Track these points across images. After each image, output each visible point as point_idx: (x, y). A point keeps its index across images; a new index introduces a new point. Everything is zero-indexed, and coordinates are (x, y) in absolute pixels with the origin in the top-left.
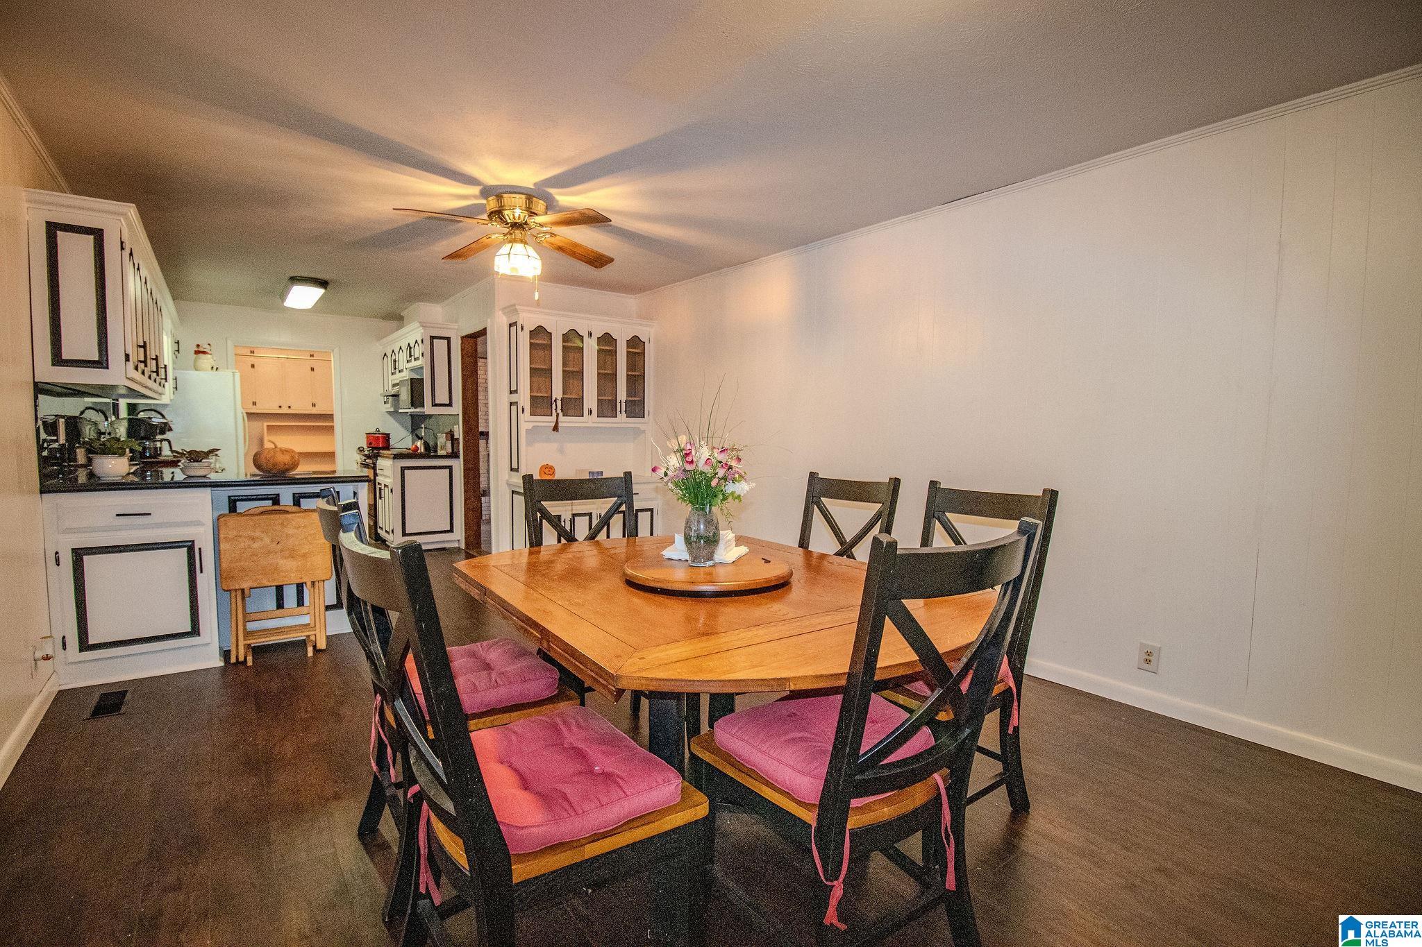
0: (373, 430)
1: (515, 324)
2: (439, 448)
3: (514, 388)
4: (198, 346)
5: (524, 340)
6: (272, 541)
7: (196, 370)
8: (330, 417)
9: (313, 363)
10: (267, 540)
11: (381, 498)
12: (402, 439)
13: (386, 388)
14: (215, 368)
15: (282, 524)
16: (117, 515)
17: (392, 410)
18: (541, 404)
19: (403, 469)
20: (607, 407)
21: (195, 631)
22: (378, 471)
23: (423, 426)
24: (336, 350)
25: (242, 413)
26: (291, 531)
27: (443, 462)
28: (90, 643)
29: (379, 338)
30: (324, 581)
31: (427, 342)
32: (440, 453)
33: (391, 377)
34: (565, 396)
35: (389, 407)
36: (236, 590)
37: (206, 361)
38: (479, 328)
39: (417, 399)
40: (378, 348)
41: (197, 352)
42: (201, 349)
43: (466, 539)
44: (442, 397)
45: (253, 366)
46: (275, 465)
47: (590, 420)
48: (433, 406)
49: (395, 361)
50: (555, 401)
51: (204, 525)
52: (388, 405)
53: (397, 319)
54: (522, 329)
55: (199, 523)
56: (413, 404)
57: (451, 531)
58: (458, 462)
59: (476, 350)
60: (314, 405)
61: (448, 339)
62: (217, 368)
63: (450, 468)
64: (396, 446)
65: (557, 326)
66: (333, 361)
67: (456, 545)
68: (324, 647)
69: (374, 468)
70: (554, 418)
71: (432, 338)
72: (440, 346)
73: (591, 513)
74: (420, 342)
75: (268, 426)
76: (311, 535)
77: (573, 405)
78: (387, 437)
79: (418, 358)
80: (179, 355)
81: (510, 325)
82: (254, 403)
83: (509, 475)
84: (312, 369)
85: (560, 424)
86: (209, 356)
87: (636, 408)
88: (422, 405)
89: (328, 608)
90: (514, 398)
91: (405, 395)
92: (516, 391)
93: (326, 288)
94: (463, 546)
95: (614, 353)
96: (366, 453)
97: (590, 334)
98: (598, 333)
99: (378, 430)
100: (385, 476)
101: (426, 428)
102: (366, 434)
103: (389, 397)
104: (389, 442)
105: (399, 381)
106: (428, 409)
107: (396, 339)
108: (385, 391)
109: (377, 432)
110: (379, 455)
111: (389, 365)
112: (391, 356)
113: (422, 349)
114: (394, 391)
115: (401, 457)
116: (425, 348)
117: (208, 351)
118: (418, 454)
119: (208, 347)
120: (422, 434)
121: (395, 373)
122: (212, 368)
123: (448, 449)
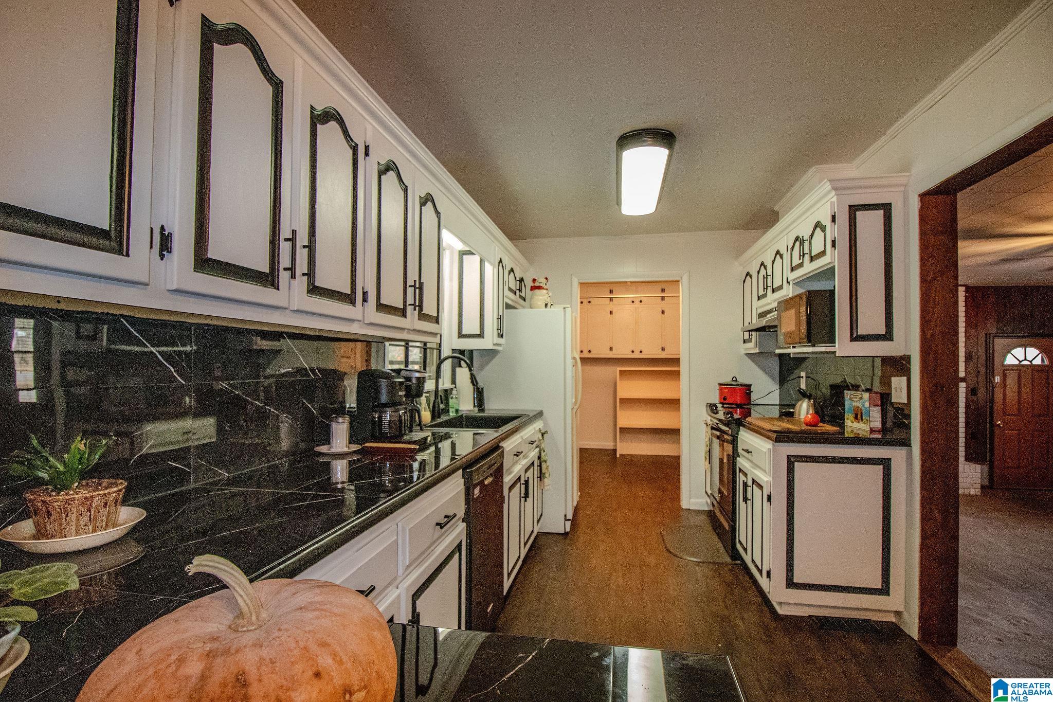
0: (728, 380)
2: (850, 419)
4: (534, 280)
7: (531, 308)
8: (676, 361)
9: (664, 305)
11: (745, 499)
13: (748, 320)
14: (549, 305)
17: (757, 351)
19: (791, 461)
22: (741, 452)
23: (803, 373)
24: (686, 276)
25: (574, 358)
27: (864, 451)
29: (739, 251)
31: (843, 219)
33: (756, 303)
35: (752, 347)
37: (541, 297)
39: (818, 330)
41: (532, 288)
42: (537, 284)
44: (870, 321)
45: (611, 313)
48: (850, 341)
49: (765, 278)
52: (751, 345)
57: (886, 590)
58: (907, 454)
59: (954, 220)
60: (663, 349)
61: (887, 208)
62: (551, 305)
63: (885, 463)
64: (759, 409)
66: (681, 297)
69: (734, 444)
71: (854, 209)
72: (870, 223)
74: (827, 222)
75: (620, 371)
78: (747, 389)
79: (822, 254)
82: (611, 349)
84: (663, 312)
86: (545, 291)
88: (832, 341)
91: (790, 323)
93: (671, 147)
94: (912, 629)
96: (722, 414)
99: (735, 379)
100: (755, 465)
101: (806, 377)
102: (720, 384)
103: (753, 333)
104: (750, 398)
105: (775, 304)
106: (843, 346)
107: (767, 244)
108: (746, 324)
109: (734, 383)
110: (739, 423)
111: (755, 286)
112: (758, 272)
113: (833, 231)
114: (763, 322)
115: (781, 437)
116: (839, 231)
117: (544, 286)
118: (817, 433)
119: (545, 281)
120: (803, 386)
121: (765, 296)
122: (546, 305)
123: (878, 425)
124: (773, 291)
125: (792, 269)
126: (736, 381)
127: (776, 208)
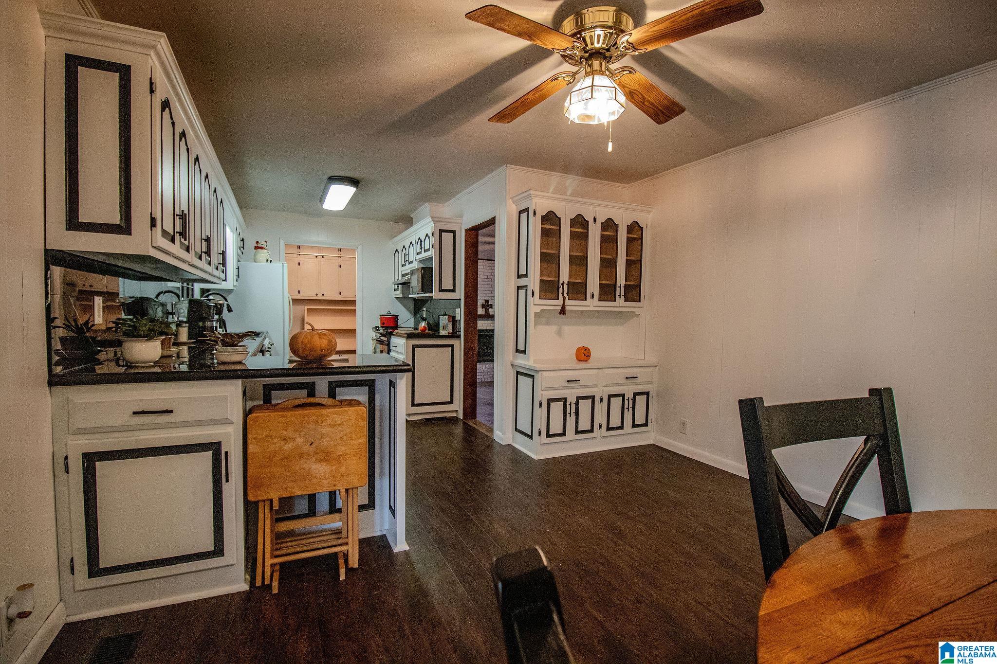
0: (385, 313)
1: (527, 210)
2: (441, 328)
3: (522, 271)
4: (257, 242)
5: (535, 226)
6: (305, 442)
7: (255, 262)
8: (353, 302)
9: (340, 261)
10: (299, 441)
12: (406, 320)
13: (396, 278)
14: (269, 261)
15: (317, 422)
16: (134, 413)
17: (401, 296)
18: (550, 288)
19: (414, 347)
20: (607, 292)
21: (218, 551)
22: (392, 348)
23: (425, 309)
24: (360, 247)
25: (289, 298)
26: (325, 430)
27: (445, 341)
28: (101, 566)
29: (392, 237)
30: (357, 488)
31: (437, 235)
32: (443, 332)
33: (401, 269)
34: (571, 280)
35: (399, 294)
36: (264, 501)
37: (263, 255)
38: (487, 217)
39: (426, 285)
40: (392, 245)
41: (256, 248)
42: (259, 245)
43: (464, 410)
44: (447, 284)
45: (299, 264)
46: (311, 350)
47: (592, 304)
48: (439, 291)
49: (406, 255)
50: (563, 284)
51: (233, 423)
52: (398, 292)
53: (406, 220)
54: (535, 214)
55: (227, 422)
56: (423, 290)
57: (451, 402)
58: (458, 342)
60: (340, 293)
61: (454, 232)
62: (271, 261)
63: (452, 346)
64: (402, 326)
65: (566, 213)
66: (356, 257)
67: (454, 415)
68: (356, 565)
69: (389, 345)
70: (560, 302)
71: (441, 231)
72: (447, 238)
73: (594, 396)
74: (430, 235)
75: (307, 309)
76: (346, 435)
77: (578, 290)
78: (396, 318)
79: (428, 250)
80: (244, 251)
81: (520, 212)
82: (299, 292)
83: (513, 357)
84: (340, 266)
85: (567, 308)
86: (266, 251)
87: (633, 292)
88: (431, 291)
89: (362, 508)
90: (522, 282)
91: (415, 282)
92: (525, 276)
93: (357, 187)
94: (461, 416)
95: (614, 240)
96: (381, 331)
97: (595, 220)
98: (601, 219)
100: (399, 353)
101: (426, 311)
102: (380, 315)
103: (399, 285)
104: (397, 323)
105: (409, 271)
106: (436, 294)
107: (407, 236)
108: (396, 280)
109: (389, 315)
110: (391, 334)
111: (399, 259)
112: (402, 251)
113: (432, 241)
114: (404, 280)
115: (410, 336)
116: (434, 240)
117: (265, 247)
118: (424, 334)
119: (265, 243)
120: (424, 316)
121: (405, 265)
122: (267, 260)
123: (451, 331)
124: (409, 263)
125: (417, 254)
126: (390, 313)
127: (412, 215)
